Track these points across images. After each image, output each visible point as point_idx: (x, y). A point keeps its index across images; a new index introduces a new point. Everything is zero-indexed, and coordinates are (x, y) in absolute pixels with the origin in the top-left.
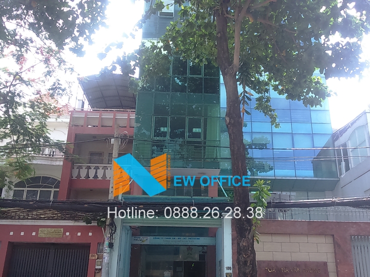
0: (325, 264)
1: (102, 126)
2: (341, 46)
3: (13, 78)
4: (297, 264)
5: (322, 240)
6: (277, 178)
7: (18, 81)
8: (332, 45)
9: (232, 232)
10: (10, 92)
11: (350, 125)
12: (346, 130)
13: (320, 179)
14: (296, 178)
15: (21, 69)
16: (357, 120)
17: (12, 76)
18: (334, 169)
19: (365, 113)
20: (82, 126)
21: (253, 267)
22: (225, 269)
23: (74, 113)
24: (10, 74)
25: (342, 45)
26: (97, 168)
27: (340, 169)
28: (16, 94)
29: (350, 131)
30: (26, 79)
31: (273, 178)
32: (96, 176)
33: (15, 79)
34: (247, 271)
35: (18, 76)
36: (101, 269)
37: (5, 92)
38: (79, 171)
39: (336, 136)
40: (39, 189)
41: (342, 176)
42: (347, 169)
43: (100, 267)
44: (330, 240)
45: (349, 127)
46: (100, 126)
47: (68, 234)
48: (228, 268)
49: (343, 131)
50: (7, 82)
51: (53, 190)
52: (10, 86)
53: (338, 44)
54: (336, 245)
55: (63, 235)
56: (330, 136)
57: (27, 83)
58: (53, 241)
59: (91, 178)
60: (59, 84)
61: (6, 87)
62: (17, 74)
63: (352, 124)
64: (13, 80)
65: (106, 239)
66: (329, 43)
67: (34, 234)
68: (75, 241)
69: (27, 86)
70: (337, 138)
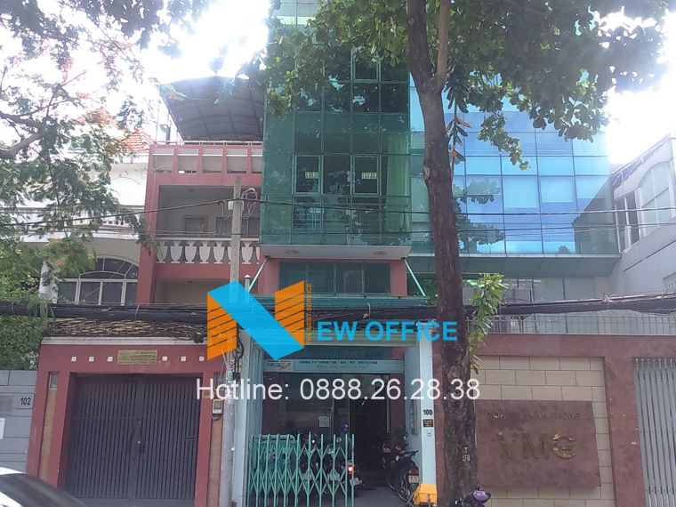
0: (589, 405)
1: (205, 171)
2: (625, 34)
3: (52, 94)
4: (542, 405)
5: (584, 365)
6: (510, 256)
7: (60, 99)
8: (609, 31)
9: (433, 353)
10: (48, 117)
11: (642, 159)
12: (635, 169)
13: (586, 256)
14: (542, 256)
15: (65, 78)
16: (654, 151)
17: (50, 90)
18: (611, 239)
19: (668, 139)
20: (170, 172)
21: (468, 411)
22: (422, 413)
23: (156, 150)
24: (46, 86)
25: (627, 31)
26: (198, 245)
27: (623, 239)
28: (59, 122)
29: (641, 171)
30: (72, 95)
31: (503, 256)
32: (197, 258)
33: (55, 94)
34: (459, 417)
35: (60, 91)
36: (221, 415)
37: (40, 119)
38: (169, 249)
39: (616, 180)
40: (101, 281)
41: (626, 251)
42: (635, 237)
43: (220, 411)
44: (597, 366)
45: (641, 163)
46: (201, 171)
47: (165, 358)
48: (427, 412)
49: (628, 171)
50: (42, 101)
51: (125, 281)
52: (48, 107)
53: (620, 31)
54: (608, 374)
55: (158, 360)
56: (605, 180)
57: (75, 101)
58: (141, 371)
59: (190, 262)
60: (131, 103)
61: (40, 109)
62: (59, 86)
63: (646, 158)
64: (53, 97)
65: (228, 367)
66: (605, 29)
67: (110, 359)
68: (177, 370)
69: (76, 106)
70: (619, 183)
